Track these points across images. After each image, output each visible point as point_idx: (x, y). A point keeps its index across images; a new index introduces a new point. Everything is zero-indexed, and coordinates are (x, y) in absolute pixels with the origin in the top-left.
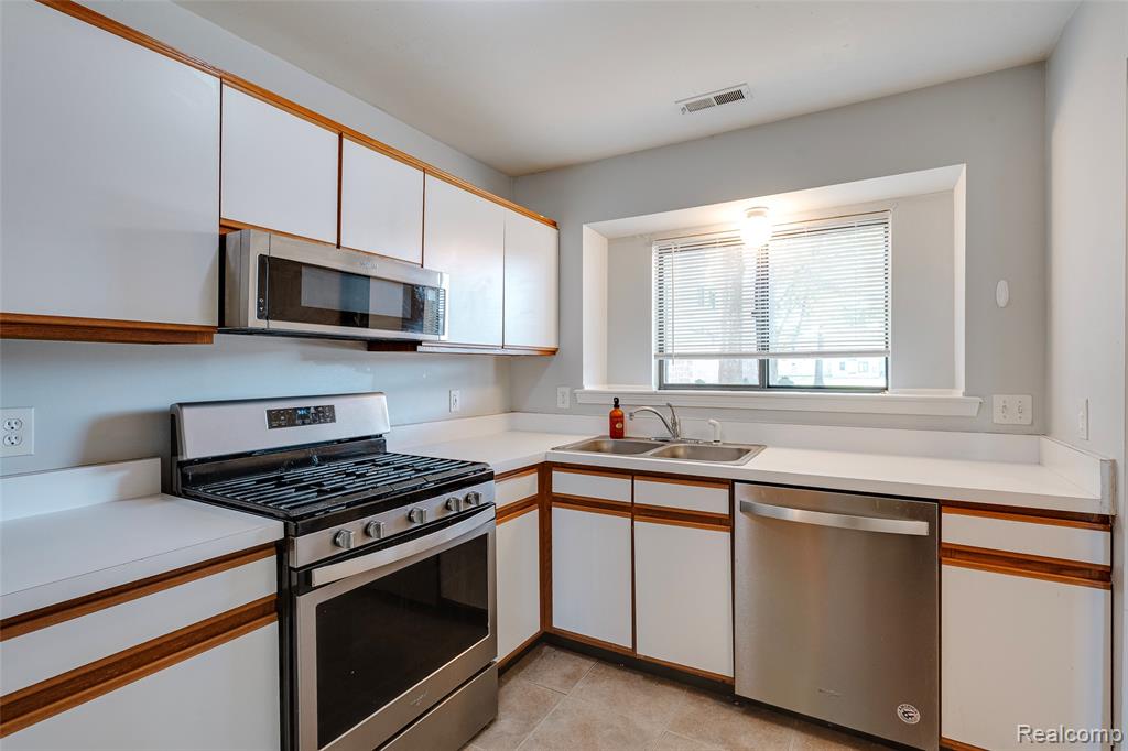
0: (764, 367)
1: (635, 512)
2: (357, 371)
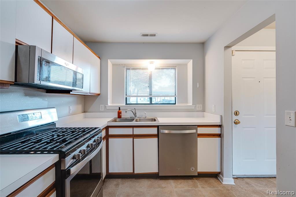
0: (151, 99)
1: (134, 136)
2: (43, 100)
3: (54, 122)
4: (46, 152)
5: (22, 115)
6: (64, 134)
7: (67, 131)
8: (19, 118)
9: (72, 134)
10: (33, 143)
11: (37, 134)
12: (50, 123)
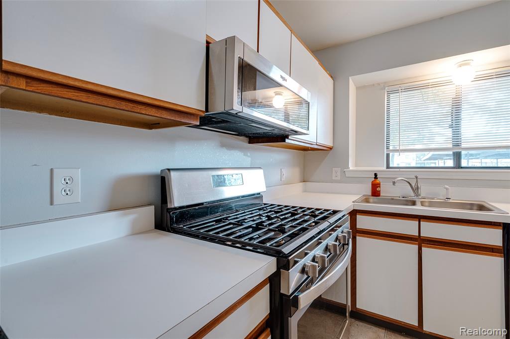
0: (457, 156)
1: (421, 242)
2: (244, 155)
3: (259, 194)
4: (251, 248)
5: (218, 176)
6: (278, 215)
7: (282, 211)
8: (213, 180)
9: (293, 218)
10: (232, 226)
11: (237, 211)
12: (254, 195)
